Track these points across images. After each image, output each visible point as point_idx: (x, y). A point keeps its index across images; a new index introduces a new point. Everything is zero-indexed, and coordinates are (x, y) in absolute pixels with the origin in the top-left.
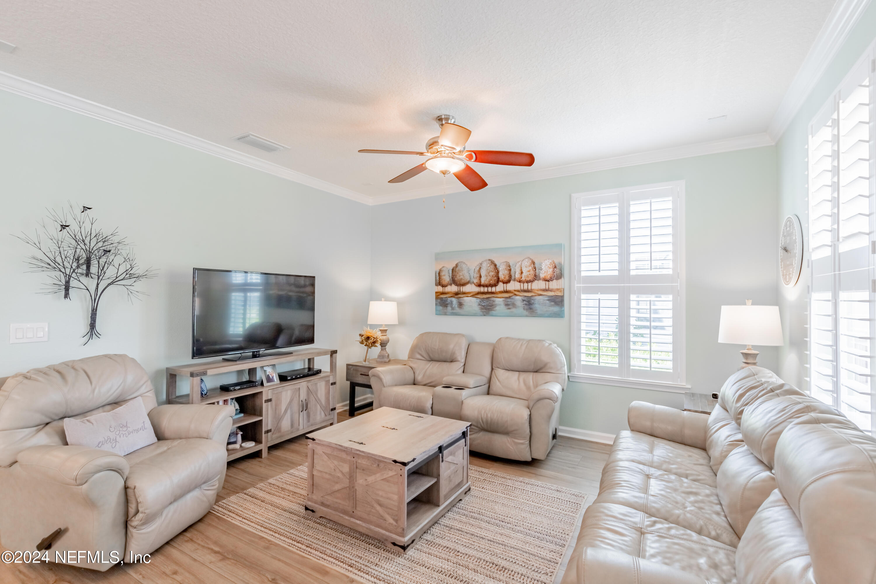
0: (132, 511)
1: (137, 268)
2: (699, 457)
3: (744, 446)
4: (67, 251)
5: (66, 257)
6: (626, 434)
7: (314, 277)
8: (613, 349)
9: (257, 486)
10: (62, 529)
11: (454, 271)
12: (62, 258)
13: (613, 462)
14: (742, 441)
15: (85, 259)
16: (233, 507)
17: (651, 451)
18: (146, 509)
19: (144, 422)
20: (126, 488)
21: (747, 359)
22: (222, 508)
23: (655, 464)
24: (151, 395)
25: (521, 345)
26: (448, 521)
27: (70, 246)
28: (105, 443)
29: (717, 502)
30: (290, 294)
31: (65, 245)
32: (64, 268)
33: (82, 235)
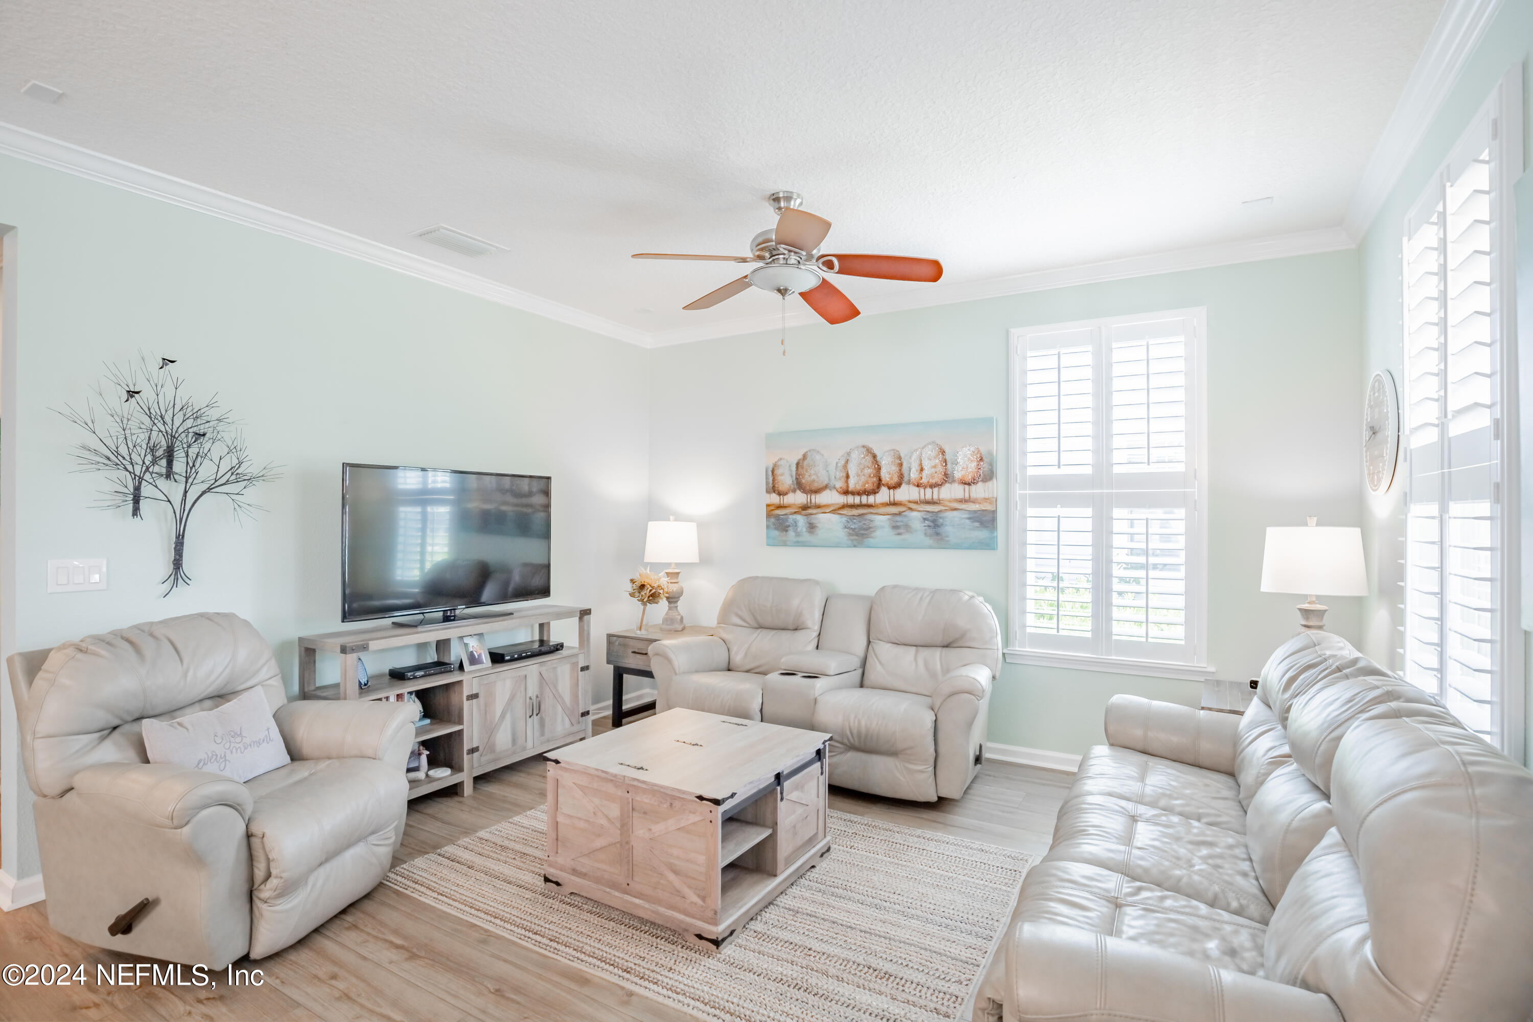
0: (259, 874)
1: (249, 463)
2: (1221, 786)
3: (1292, 764)
4: (136, 436)
5: (135, 446)
6: (1101, 751)
7: (549, 478)
8: (1083, 605)
9: (459, 842)
10: (150, 899)
11: (800, 467)
12: (128, 448)
13: (1077, 797)
14: (1290, 756)
15: (165, 448)
16: (421, 876)
17: (1142, 778)
18: (284, 872)
19: (268, 729)
20: (249, 836)
21: (1307, 619)
22: (403, 877)
23: (1147, 799)
24: (276, 682)
25: (921, 599)
26: (792, 901)
27: (142, 426)
28: (209, 763)
29: (1245, 856)
30: (504, 508)
31: (133, 424)
32: (132, 464)
33: (159, 408)
